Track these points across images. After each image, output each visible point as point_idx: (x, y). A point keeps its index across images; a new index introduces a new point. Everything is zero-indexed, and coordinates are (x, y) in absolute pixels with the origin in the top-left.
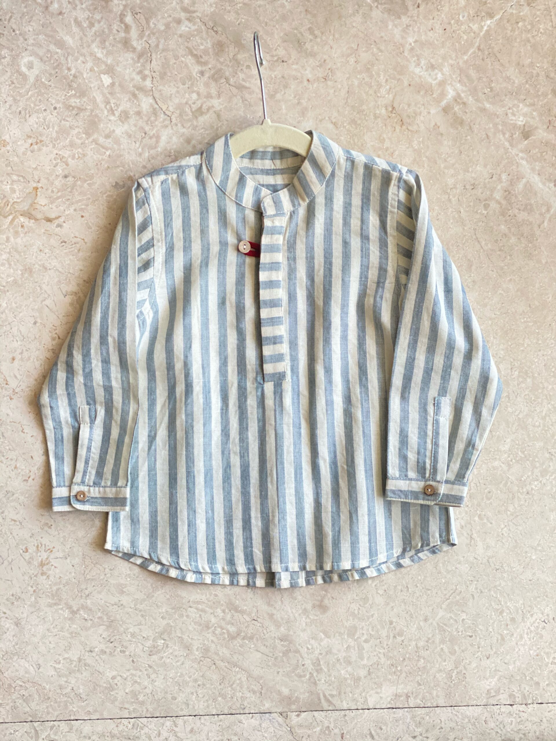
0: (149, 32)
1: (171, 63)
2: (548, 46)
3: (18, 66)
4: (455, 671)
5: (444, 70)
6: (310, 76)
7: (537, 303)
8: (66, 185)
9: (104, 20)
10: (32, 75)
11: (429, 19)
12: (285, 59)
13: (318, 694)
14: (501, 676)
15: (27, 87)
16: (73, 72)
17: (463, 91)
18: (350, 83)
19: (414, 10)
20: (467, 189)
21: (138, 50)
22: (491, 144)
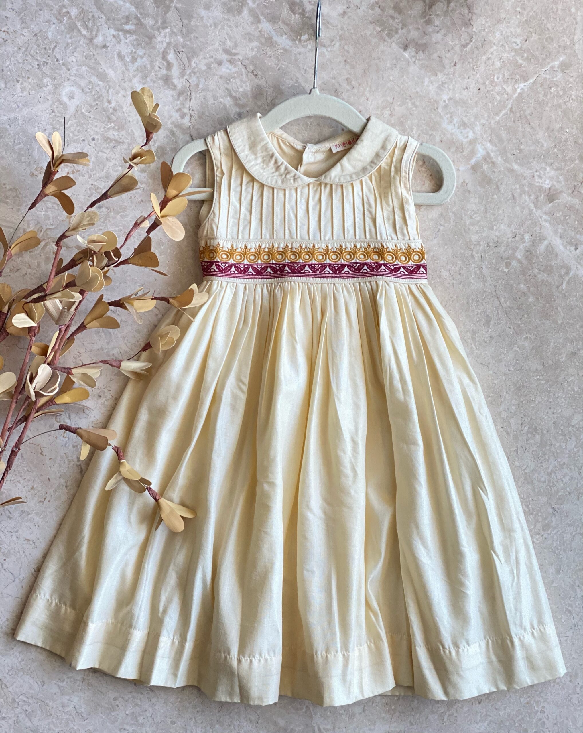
0: (190, 71)
1: (210, 103)
2: (578, 112)
3: (60, 95)
4: (447, 714)
5: (476, 128)
7: (550, 362)
9: (147, 55)
10: (72, 105)
11: (465, 78)
13: (313, 728)
14: (491, 721)
16: (113, 105)
17: (492, 151)
19: (450, 68)
20: (489, 246)
21: (178, 88)
22: (517, 204)
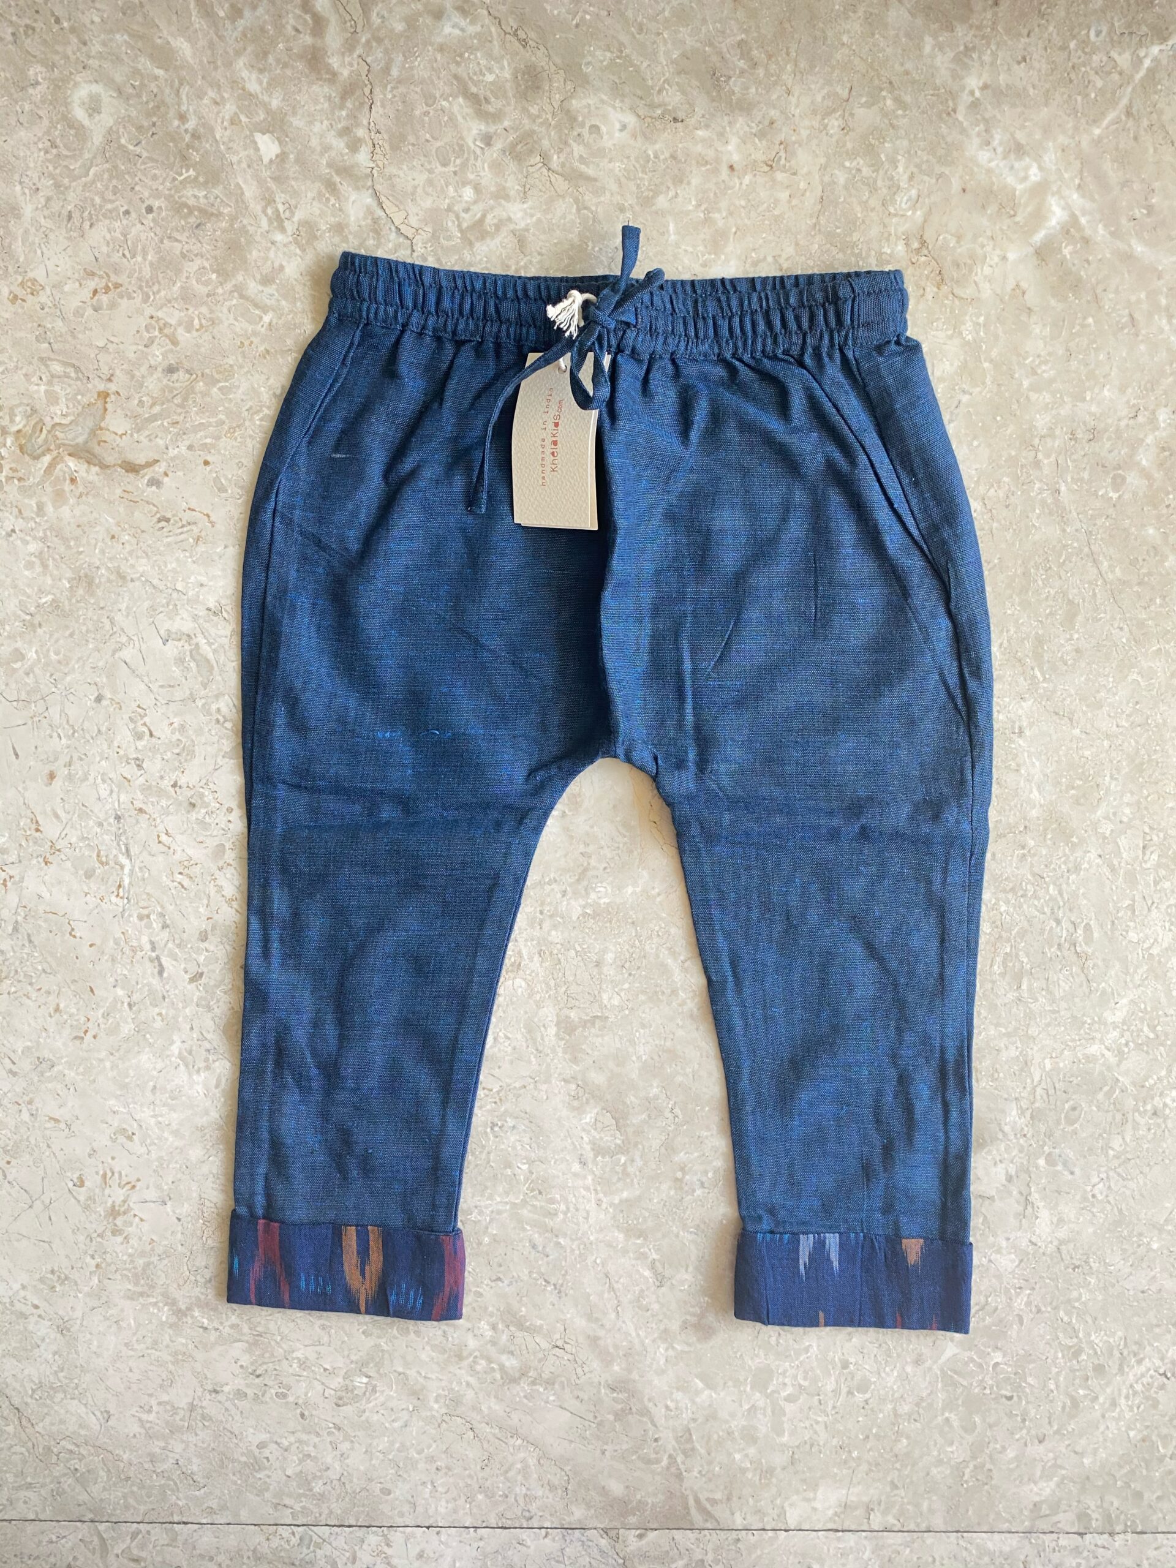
0: (369, 36)
1: (417, 113)
3: (66, 104)
4: (971, 1465)
5: (1046, 158)
6: (736, 158)
8: (171, 390)
10: (98, 128)
11: (1020, 35)
12: (680, 115)
13: (685, 1498)
14: (1063, 1478)
15: (87, 156)
16: (191, 124)
17: (1084, 212)
18: (827, 179)
19: (985, 10)
20: (1076, 440)
21: (341, 78)
22: (1140, 338)
